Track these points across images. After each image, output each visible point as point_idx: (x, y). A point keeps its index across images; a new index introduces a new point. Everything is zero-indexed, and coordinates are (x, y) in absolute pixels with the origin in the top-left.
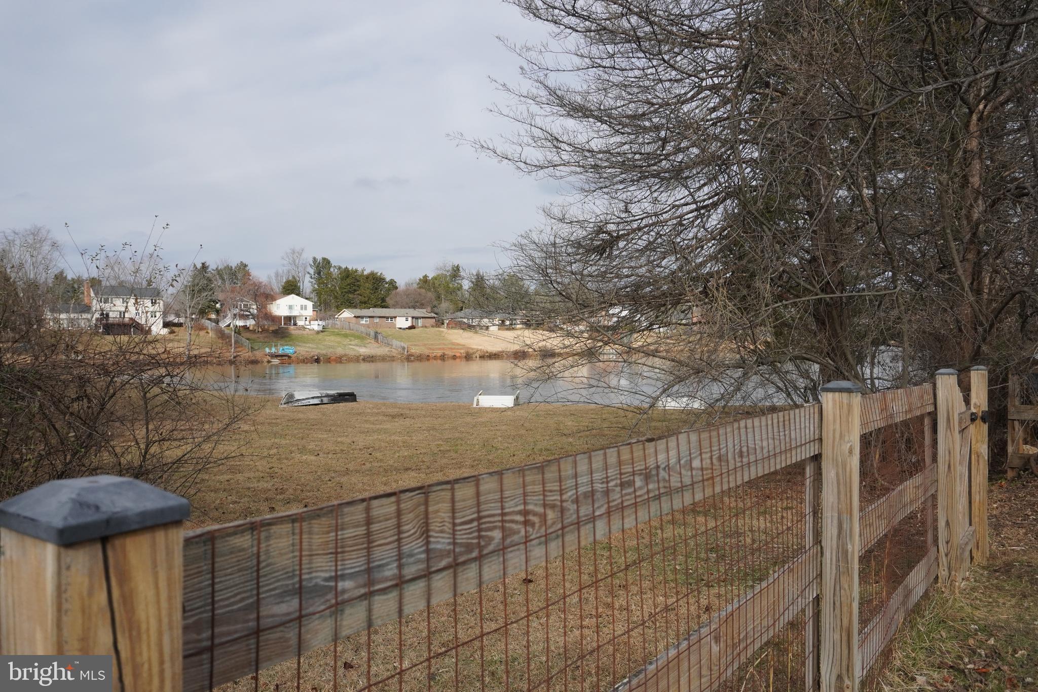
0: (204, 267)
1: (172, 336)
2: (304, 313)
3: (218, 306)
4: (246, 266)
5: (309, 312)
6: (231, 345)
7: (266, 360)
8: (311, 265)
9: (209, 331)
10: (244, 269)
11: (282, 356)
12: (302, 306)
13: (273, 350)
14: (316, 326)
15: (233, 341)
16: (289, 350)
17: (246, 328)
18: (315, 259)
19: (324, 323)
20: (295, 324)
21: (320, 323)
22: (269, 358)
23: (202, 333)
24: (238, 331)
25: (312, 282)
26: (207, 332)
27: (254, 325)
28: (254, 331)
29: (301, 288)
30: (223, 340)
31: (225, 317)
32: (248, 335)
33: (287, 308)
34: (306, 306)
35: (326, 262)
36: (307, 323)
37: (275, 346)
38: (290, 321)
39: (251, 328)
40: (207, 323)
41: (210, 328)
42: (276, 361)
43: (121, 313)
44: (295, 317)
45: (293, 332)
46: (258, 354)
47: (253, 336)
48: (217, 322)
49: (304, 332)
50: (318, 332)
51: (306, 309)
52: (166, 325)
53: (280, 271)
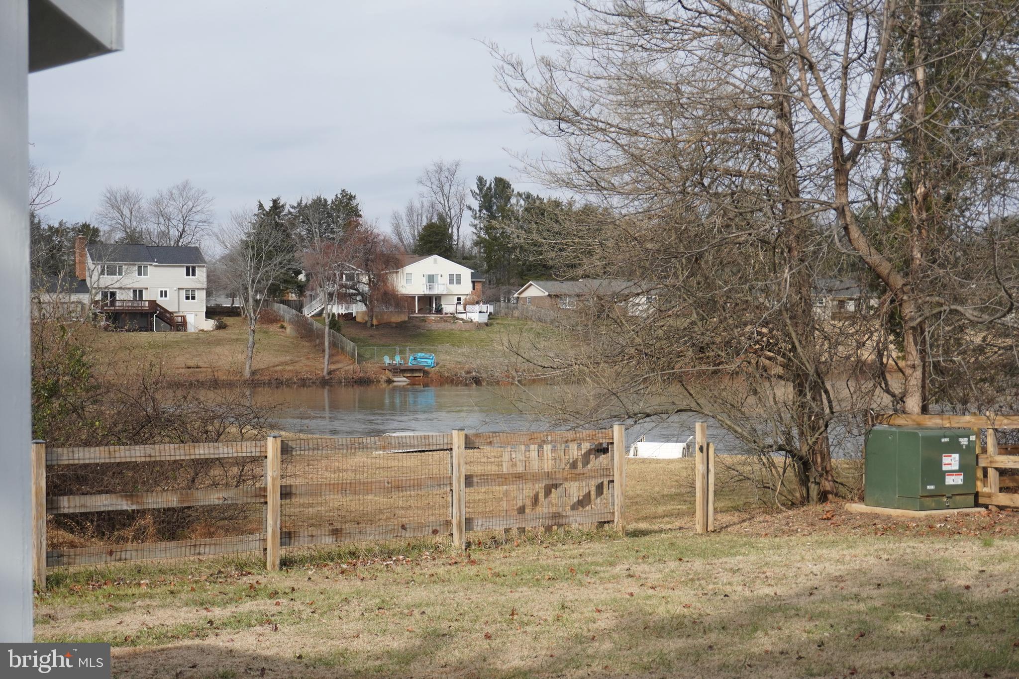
0: (276, 206)
1: (221, 333)
2: (456, 289)
3: (302, 277)
4: (351, 198)
5: (466, 287)
6: (324, 351)
7: (384, 378)
8: (473, 193)
9: (285, 324)
10: (348, 204)
11: (412, 370)
12: (451, 276)
13: (398, 359)
14: (477, 314)
15: (327, 344)
16: (426, 360)
17: (349, 317)
18: (481, 181)
19: (491, 308)
20: (439, 311)
21: (484, 307)
22: (389, 374)
23: (273, 328)
24: (335, 323)
25: (475, 226)
26: (282, 327)
27: (364, 313)
28: (364, 325)
29: (455, 238)
30: (310, 341)
31: (312, 298)
32: (353, 332)
33: (425, 280)
34: (459, 276)
35: (502, 185)
36: (460, 308)
37: (402, 352)
38: (431, 305)
39: (359, 319)
40: (281, 309)
41: (287, 318)
42: (401, 381)
43: (135, 291)
44: (438, 298)
45: (434, 326)
46: (371, 368)
47: (363, 334)
48: (299, 307)
49: (454, 327)
50: (479, 326)
51: (459, 282)
52: (211, 313)
53: (417, 205)
